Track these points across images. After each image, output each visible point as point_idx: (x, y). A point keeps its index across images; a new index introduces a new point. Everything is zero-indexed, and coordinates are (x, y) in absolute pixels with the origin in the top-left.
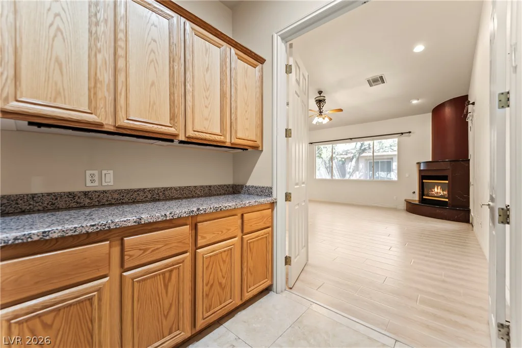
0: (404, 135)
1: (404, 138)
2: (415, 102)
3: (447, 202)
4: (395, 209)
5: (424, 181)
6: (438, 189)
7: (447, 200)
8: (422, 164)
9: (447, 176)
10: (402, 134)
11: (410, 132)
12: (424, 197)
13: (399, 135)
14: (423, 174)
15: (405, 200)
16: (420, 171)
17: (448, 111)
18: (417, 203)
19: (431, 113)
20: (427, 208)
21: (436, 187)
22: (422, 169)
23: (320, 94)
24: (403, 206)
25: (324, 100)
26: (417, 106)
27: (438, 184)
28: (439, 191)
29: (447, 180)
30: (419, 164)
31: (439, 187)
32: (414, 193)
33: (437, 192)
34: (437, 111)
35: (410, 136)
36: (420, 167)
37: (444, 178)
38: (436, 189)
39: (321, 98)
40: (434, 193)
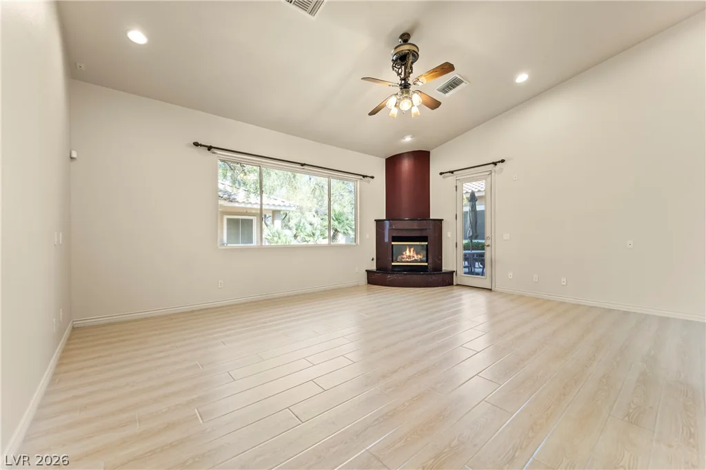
3: (425, 266)
5: (393, 243)
6: (410, 251)
7: (426, 264)
9: (426, 237)
11: (373, 178)
12: (392, 263)
17: (406, 165)
21: (408, 249)
23: (405, 41)
24: (365, 280)
27: (410, 246)
28: (412, 254)
29: (426, 242)
31: (412, 250)
34: (395, 161)
35: (369, 182)
37: (423, 239)
38: (408, 252)
39: (406, 48)
40: (405, 256)
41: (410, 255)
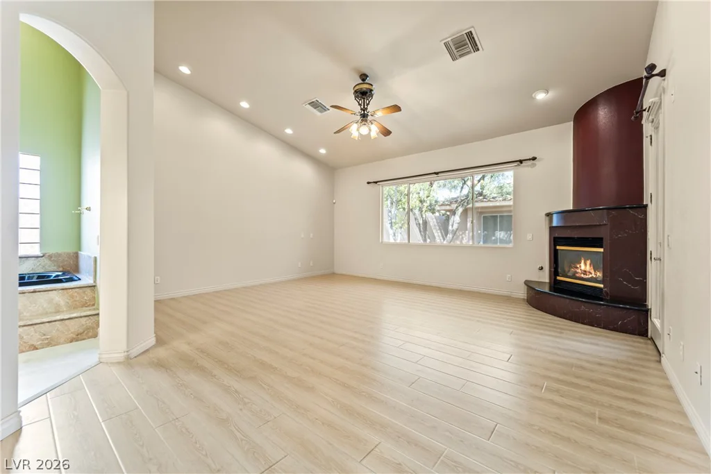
0: (524, 163)
1: (525, 169)
2: (541, 96)
3: (600, 289)
4: (508, 299)
5: (558, 247)
6: (585, 264)
7: (602, 286)
8: (555, 217)
9: (601, 239)
10: (521, 162)
11: (534, 159)
12: (558, 278)
13: (516, 164)
14: (556, 235)
15: (527, 283)
16: (552, 229)
18: (547, 290)
19: (572, 122)
20: (565, 301)
21: (583, 261)
22: (555, 224)
23: (363, 80)
24: (522, 293)
25: (371, 90)
26: (546, 105)
27: (588, 256)
28: (588, 268)
29: (601, 247)
30: (549, 215)
31: (588, 262)
32: (541, 268)
33: (585, 271)
34: (583, 116)
35: (534, 165)
36: (551, 221)
37: (597, 242)
38: (582, 264)
39: (365, 86)
40: (579, 271)
41: (586, 270)
